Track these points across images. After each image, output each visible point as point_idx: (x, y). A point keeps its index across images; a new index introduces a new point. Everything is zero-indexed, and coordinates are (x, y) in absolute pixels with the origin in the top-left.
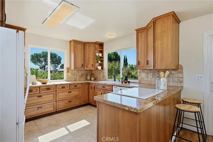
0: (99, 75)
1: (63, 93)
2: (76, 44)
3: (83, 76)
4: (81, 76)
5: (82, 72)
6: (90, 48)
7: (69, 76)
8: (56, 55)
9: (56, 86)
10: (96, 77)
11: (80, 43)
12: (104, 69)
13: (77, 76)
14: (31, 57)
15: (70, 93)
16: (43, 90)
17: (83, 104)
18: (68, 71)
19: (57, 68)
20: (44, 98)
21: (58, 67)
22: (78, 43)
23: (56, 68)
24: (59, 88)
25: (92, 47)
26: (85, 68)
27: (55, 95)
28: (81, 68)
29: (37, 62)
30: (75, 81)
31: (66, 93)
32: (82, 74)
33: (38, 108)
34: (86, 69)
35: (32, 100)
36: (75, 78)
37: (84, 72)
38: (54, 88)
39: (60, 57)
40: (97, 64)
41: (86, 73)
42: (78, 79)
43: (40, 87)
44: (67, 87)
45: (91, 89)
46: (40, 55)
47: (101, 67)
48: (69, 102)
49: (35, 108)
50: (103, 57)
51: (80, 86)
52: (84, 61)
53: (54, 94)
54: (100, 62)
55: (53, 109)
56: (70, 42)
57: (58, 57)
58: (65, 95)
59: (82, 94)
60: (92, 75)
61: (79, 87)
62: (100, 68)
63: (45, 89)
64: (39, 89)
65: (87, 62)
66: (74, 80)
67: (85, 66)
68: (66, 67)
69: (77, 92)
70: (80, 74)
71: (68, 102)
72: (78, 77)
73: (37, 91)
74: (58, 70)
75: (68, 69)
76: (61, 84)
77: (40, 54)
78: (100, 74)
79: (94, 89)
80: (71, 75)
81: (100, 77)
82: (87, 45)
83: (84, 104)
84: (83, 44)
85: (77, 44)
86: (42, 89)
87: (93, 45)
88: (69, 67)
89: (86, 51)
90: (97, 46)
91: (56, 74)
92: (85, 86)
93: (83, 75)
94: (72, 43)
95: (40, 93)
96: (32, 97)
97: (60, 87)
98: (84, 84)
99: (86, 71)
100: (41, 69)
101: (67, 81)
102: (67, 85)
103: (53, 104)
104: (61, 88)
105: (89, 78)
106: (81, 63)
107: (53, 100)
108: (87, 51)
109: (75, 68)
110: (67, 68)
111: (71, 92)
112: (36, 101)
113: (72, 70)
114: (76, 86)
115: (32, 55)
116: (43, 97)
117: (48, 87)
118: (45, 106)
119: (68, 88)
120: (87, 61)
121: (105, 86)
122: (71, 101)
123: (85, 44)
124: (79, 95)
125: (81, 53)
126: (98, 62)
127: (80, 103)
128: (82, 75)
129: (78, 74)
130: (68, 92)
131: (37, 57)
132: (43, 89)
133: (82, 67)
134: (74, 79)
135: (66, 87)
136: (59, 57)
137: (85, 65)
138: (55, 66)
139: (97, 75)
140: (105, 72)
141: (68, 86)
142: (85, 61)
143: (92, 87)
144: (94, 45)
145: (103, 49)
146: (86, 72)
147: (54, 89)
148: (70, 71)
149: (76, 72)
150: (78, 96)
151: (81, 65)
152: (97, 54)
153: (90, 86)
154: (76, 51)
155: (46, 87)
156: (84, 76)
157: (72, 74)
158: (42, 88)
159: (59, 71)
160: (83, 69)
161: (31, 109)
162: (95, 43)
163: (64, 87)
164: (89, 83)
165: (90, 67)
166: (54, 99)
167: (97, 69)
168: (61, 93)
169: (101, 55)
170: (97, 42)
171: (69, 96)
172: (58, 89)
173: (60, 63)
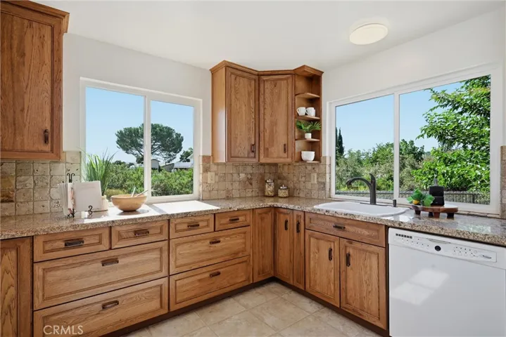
0: (303, 179)
1: (194, 245)
2: (233, 77)
3: (251, 184)
4: (245, 182)
5: (249, 170)
6: (276, 90)
7: (209, 182)
8: (171, 131)
9: (169, 220)
10: (291, 185)
11: (246, 74)
12: (322, 160)
13: (232, 182)
14: (117, 135)
15: (217, 245)
16: (121, 238)
17: (257, 279)
18: (208, 165)
19: (173, 162)
20: (126, 266)
21: (175, 158)
22: (239, 73)
23: (171, 160)
24: (179, 227)
25: (285, 87)
26: (262, 157)
27: (165, 254)
28: (248, 157)
29: (130, 148)
30: (228, 198)
31: (203, 246)
32: (249, 176)
33: (104, 307)
34: (263, 160)
35: (81, 276)
36: (228, 191)
37: (255, 171)
38: (161, 229)
39: (180, 135)
40: (299, 144)
41: (261, 174)
42: (236, 194)
43: (110, 226)
44: (205, 224)
45: (286, 228)
46: (138, 132)
47: (313, 154)
48: (212, 275)
49: (92, 308)
50: (319, 121)
51: (248, 221)
52: (258, 134)
53: (161, 249)
54: (309, 136)
55: (158, 305)
56: (214, 71)
57: (175, 136)
58: (201, 253)
59: (253, 246)
60: (279, 179)
61: (245, 224)
62: (309, 156)
63: (127, 232)
64: (107, 231)
65: (267, 139)
66: (224, 197)
67: (262, 151)
68: (201, 154)
69: (239, 241)
70: (242, 175)
71: (207, 275)
72: (236, 185)
73: (100, 243)
74: (176, 166)
75: (206, 159)
76: (186, 215)
77: (137, 129)
78: (308, 176)
79: (298, 231)
80: (217, 180)
81: (309, 186)
82: (267, 80)
83: (260, 279)
84: (254, 77)
85: (237, 75)
86: (119, 234)
87: (287, 79)
88: (210, 154)
89: (264, 102)
90: (301, 85)
91: (170, 176)
92: (262, 219)
93: (251, 179)
94: (222, 74)
95: (111, 249)
96: (82, 264)
97: (184, 223)
98: (259, 211)
99: (262, 167)
100: (139, 162)
101: (203, 200)
102: (206, 218)
103: (159, 288)
104: (185, 226)
105: (269, 189)
106: (249, 139)
107: (157, 272)
108: (268, 101)
109: (230, 156)
110: (203, 157)
111: (219, 242)
112: (95, 280)
113: (218, 164)
114: (234, 220)
115: (121, 131)
116: (122, 261)
117: (142, 227)
118: (128, 297)
119: (208, 226)
120: (267, 134)
121: (349, 225)
122: (219, 274)
123: (259, 78)
124: (244, 250)
125: (250, 107)
126: (302, 137)
127: (248, 279)
128: (250, 181)
129: (235, 175)
130: (208, 242)
131: (131, 136)
132: (124, 235)
133: (252, 155)
134: (223, 194)
135: (201, 224)
136: (178, 135)
137: (262, 148)
138: (170, 155)
139: (295, 179)
140: (328, 171)
141: (208, 220)
142: (262, 135)
143: (286, 222)
144: (290, 81)
145: (319, 93)
146: (261, 171)
147: (161, 233)
148: (214, 168)
149: (230, 170)
150: (240, 255)
151: (248, 148)
152: (302, 111)
153: (282, 219)
154: (233, 101)
155: (134, 227)
156: (254, 183)
157: (220, 177)
158: (118, 229)
159: (177, 169)
160: (255, 160)
161: (79, 312)
162: (295, 74)
163: (194, 226)
164: (276, 208)
165: (277, 155)
166: (161, 270)
167: (301, 160)
168: (186, 246)
169: (312, 112)
170: (304, 66)
171: (210, 256)
172: (176, 231)
173: (180, 150)
